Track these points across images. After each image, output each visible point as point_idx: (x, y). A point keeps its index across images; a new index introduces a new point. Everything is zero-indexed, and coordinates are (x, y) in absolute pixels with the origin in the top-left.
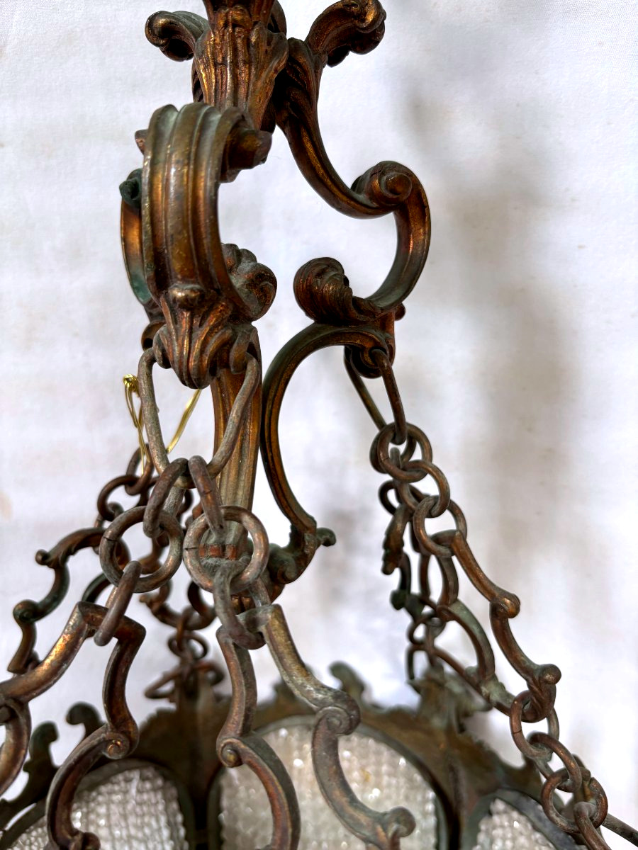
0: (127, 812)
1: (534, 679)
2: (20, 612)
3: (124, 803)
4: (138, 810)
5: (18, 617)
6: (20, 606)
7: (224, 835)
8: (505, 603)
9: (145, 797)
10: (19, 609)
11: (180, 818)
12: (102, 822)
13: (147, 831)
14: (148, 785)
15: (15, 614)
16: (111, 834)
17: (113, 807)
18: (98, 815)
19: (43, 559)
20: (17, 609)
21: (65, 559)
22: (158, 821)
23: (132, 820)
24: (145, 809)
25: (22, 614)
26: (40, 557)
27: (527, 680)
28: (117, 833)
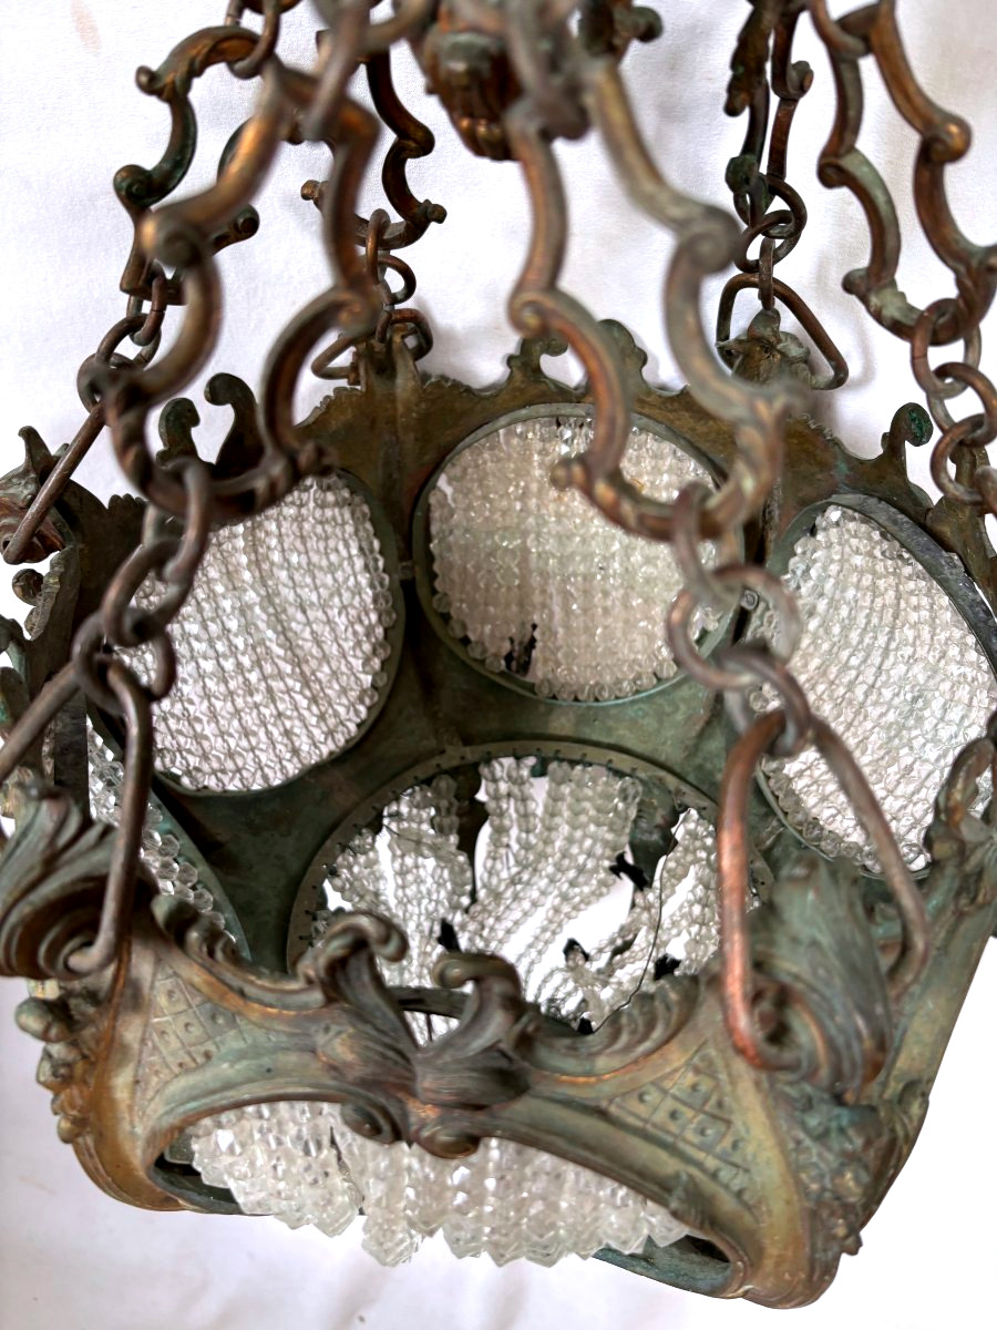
0: (305, 533)
1: (969, 268)
2: (124, 185)
3: (299, 519)
4: (319, 529)
5: (123, 193)
6: (124, 174)
7: (436, 567)
8: (949, 134)
9: (329, 513)
10: (123, 180)
11: (376, 544)
12: (274, 542)
13: (333, 557)
14: (330, 497)
15: (118, 189)
16: (287, 560)
17: (285, 525)
18: (267, 534)
19: (150, 83)
20: (119, 179)
21: (187, 86)
22: (347, 546)
23: (312, 543)
24: (328, 528)
25: (130, 186)
26: (144, 79)
27: (955, 271)
28: (294, 559)
